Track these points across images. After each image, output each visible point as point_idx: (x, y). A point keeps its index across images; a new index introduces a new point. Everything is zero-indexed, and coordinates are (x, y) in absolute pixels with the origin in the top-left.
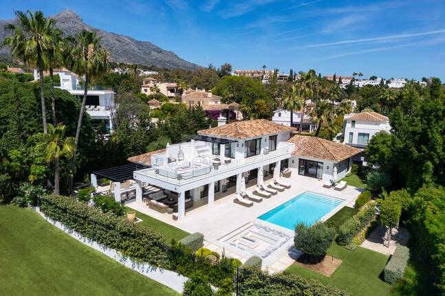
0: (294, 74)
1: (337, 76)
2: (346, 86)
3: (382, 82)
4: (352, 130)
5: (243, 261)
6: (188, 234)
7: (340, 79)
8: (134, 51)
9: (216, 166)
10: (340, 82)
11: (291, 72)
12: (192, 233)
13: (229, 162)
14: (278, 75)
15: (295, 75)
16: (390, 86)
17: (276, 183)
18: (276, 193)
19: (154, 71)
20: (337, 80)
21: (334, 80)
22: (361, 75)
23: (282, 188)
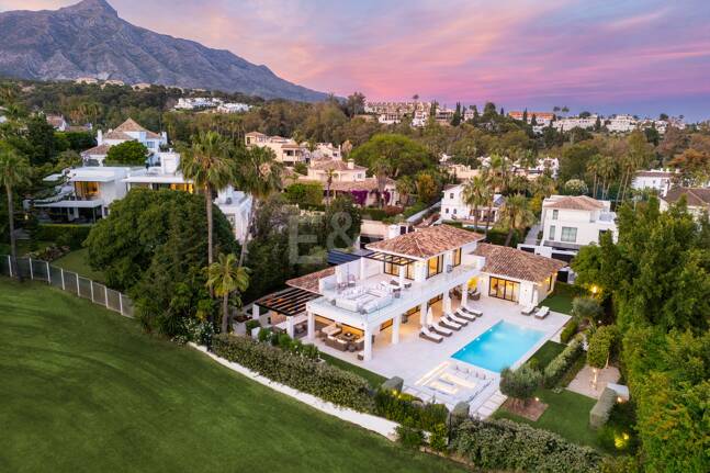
0: (461, 110)
1: (528, 112)
2: (543, 130)
3: (598, 122)
4: (554, 223)
5: (451, 408)
6: (387, 379)
7: (534, 117)
8: (202, 64)
9: (397, 294)
10: (534, 123)
11: (458, 107)
12: (390, 378)
13: (409, 286)
14: (438, 111)
15: (464, 109)
16: (611, 128)
17: (464, 310)
18: (466, 324)
19: (240, 102)
20: (529, 118)
21: (525, 119)
22: (566, 110)
23: (472, 317)
